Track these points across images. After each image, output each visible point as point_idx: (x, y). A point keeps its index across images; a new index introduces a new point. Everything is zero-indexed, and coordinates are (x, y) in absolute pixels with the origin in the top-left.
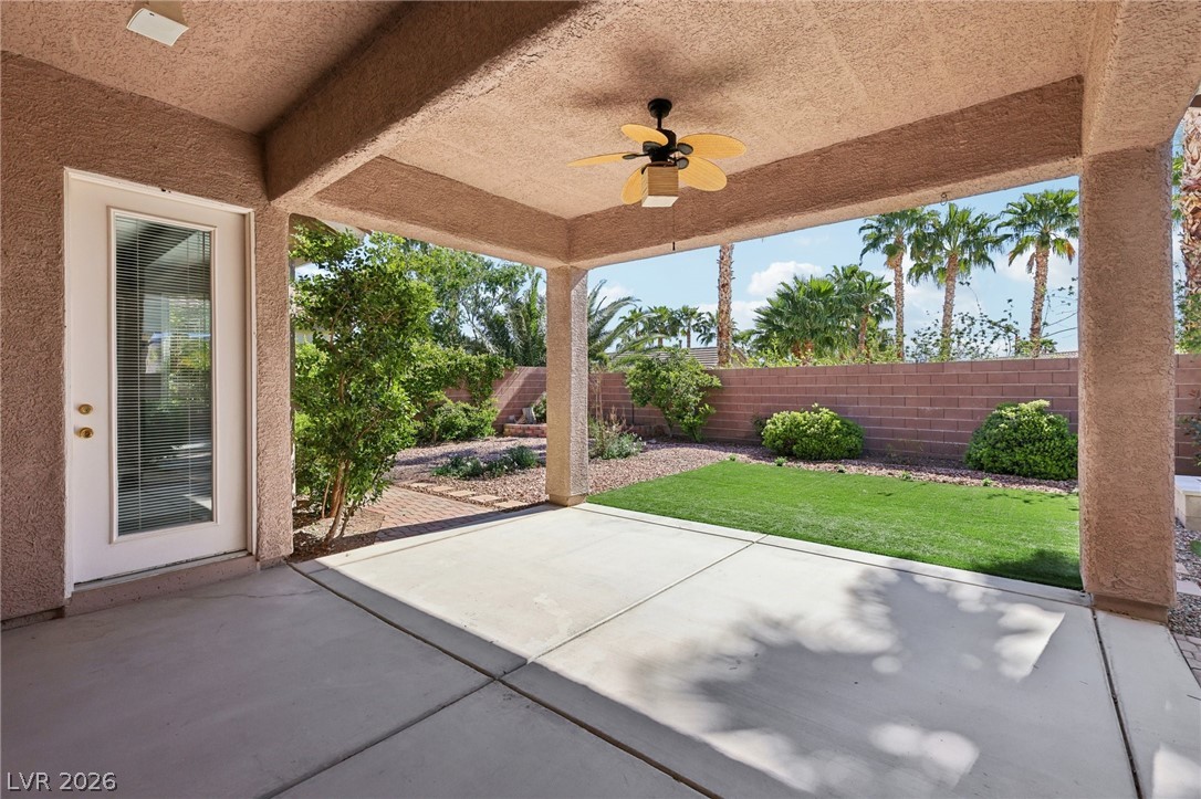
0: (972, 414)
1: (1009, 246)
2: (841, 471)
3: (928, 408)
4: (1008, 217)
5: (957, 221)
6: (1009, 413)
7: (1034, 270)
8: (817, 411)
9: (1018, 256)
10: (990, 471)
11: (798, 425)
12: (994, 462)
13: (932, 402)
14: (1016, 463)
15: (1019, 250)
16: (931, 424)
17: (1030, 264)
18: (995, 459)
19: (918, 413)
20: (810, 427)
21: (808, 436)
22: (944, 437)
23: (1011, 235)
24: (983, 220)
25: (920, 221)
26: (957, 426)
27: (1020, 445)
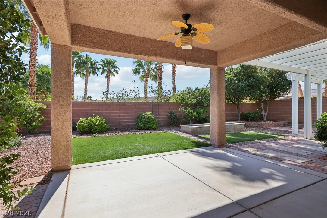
0: (132, 116)
1: (101, 70)
2: (116, 135)
3: (122, 115)
4: (102, 63)
5: (88, 60)
6: (144, 114)
7: (107, 78)
8: (94, 117)
9: (103, 74)
10: (144, 129)
11: (93, 122)
12: (144, 127)
13: (123, 113)
14: (149, 127)
15: (103, 73)
16: (123, 119)
17: (106, 77)
18: (145, 126)
19: (120, 116)
20: (97, 122)
21: (96, 125)
22: (126, 122)
23: (102, 68)
24: (95, 62)
25: (80, 57)
26: (129, 119)
27: (149, 122)
